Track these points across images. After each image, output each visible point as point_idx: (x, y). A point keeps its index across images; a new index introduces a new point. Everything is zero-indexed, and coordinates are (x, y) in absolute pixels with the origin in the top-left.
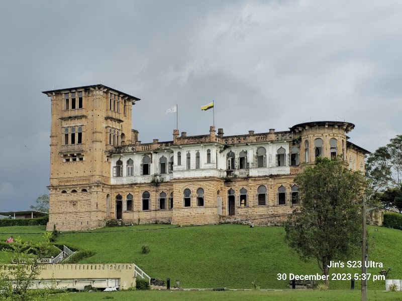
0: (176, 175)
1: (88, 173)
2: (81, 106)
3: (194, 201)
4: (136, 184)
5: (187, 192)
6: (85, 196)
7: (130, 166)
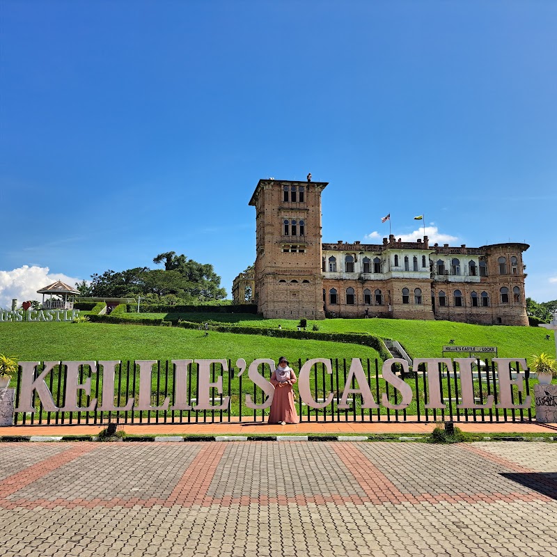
0: (395, 275)
1: (309, 265)
2: (302, 200)
3: (412, 299)
4: (342, 280)
5: (405, 290)
6: (306, 287)
7: (332, 263)
